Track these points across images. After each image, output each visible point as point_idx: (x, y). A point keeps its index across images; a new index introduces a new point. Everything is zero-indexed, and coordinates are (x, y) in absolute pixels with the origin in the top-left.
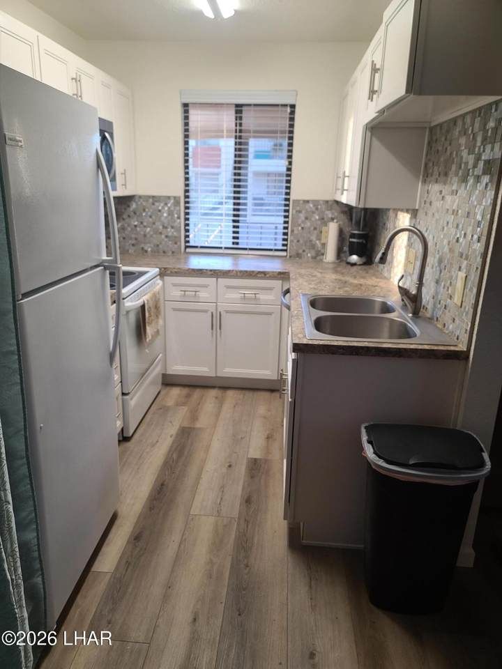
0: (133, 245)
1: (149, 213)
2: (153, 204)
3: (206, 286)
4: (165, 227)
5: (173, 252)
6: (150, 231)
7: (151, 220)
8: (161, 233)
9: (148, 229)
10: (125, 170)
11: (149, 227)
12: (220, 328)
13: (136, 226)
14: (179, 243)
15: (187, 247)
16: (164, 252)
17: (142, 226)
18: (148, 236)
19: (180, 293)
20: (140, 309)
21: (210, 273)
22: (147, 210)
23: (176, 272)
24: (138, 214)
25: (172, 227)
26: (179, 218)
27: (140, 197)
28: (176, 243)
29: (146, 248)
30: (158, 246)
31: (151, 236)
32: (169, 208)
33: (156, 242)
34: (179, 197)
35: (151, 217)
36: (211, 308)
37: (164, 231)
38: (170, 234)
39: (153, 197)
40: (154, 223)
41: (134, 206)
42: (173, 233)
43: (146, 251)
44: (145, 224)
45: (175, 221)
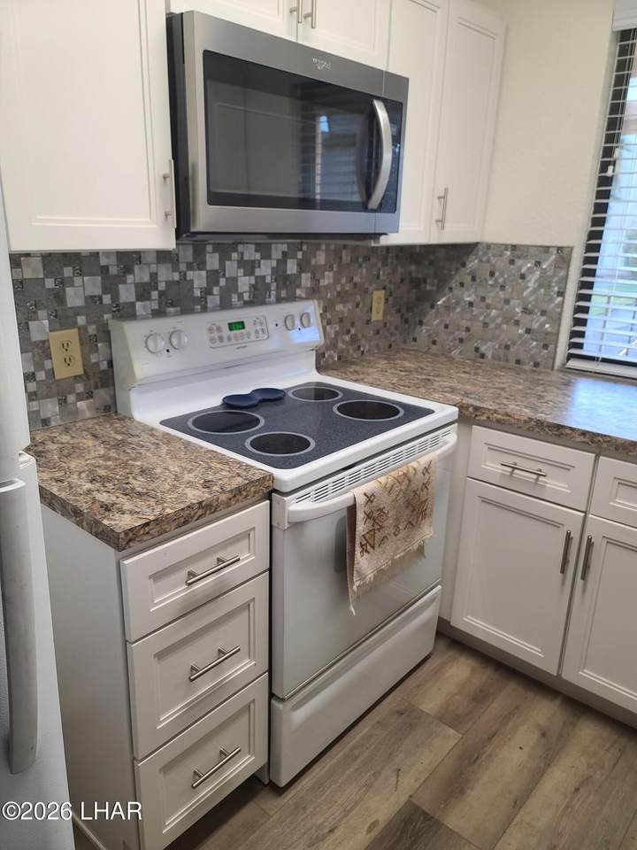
0: (461, 340)
1: (501, 280)
2: (512, 262)
3: (566, 468)
4: (526, 311)
5: (536, 365)
6: (498, 316)
7: (501, 294)
8: (517, 323)
9: (494, 312)
10: (446, 190)
11: (495, 308)
12: (583, 577)
13: (471, 304)
14: (551, 347)
15: (570, 356)
16: (518, 362)
17: (482, 304)
18: (492, 325)
19: (500, 469)
20: (345, 513)
21: (581, 439)
22: (497, 274)
23: (498, 421)
24: (478, 280)
25: (543, 313)
26: (561, 294)
27: (489, 246)
28: (545, 347)
29: (483, 349)
30: (507, 347)
31: (498, 326)
32: (544, 272)
33: (504, 338)
34: (571, 249)
35: (502, 287)
36: (572, 521)
37: (525, 320)
38: (535, 326)
39: (514, 247)
40: (507, 302)
41: (473, 264)
42: (542, 325)
43: (483, 356)
44: (489, 301)
45: (551, 300)
